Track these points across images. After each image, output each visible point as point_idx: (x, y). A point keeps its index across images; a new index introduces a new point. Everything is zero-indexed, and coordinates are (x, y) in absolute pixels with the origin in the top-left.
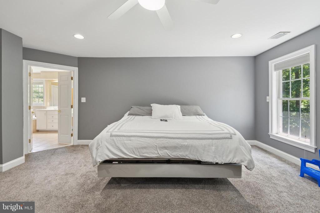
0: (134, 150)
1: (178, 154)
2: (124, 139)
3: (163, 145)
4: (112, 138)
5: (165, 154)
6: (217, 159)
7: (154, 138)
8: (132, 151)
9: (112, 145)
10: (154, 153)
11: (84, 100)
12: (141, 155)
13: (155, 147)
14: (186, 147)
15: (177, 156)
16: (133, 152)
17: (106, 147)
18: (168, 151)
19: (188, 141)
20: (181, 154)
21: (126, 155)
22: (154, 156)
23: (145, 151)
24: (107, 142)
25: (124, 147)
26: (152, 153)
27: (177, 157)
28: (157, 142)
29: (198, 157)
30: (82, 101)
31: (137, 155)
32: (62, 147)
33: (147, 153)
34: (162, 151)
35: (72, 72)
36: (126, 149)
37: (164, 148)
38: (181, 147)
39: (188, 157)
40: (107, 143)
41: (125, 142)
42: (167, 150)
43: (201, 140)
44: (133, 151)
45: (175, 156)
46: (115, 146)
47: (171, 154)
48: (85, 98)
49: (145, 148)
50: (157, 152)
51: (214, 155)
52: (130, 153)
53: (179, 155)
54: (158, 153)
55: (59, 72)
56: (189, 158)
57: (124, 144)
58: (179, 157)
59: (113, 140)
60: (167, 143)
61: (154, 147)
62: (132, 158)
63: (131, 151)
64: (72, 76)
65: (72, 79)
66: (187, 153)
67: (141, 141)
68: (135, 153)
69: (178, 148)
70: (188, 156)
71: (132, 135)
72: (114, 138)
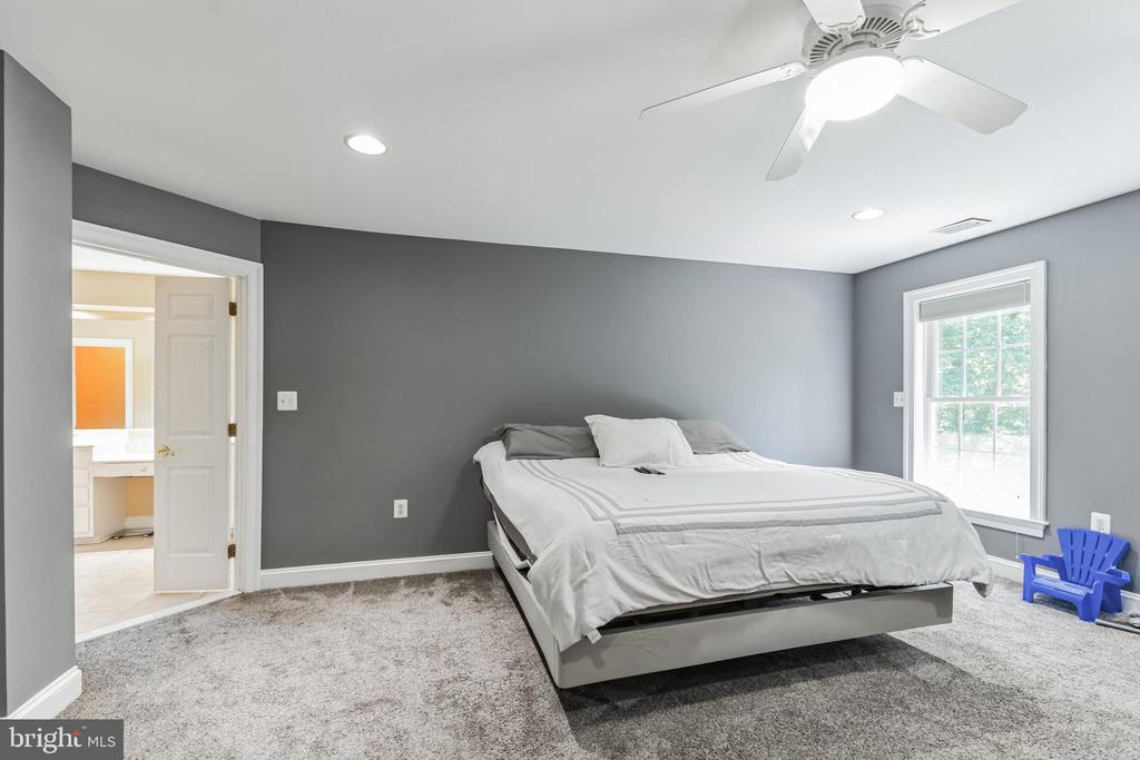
0: (698, 573)
1: (816, 574)
2: (664, 540)
3: (777, 550)
4: (623, 538)
5: (781, 576)
6: (913, 575)
7: (751, 527)
8: (692, 580)
9: (626, 564)
10: (754, 575)
11: (288, 401)
12: (717, 588)
13: (756, 555)
14: (838, 548)
15: (811, 580)
16: (694, 583)
17: (610, 574)
18: (789, 565)
19: (841, 527)
20: (822, 570)
21: (672, 595)
22: (753, 586)
23: (726, 571)
24: (608, 553)
25: (667, 568)
26: (747, 577)
27: (810, 583)
28: (762, 542)
29: (866, 574)
30: (281, 407)
31: (706, 591)
32: (205, 607)
33: (734, 578)
34: (773, 567)
35: (233, 279)
36: (674, 571)
37: (779, 558)
38: (825, 548)
39: (841, 577)
40: (612, 557)
41: (669, 546)
42: (787, 562)
43: (874, 524)
44: (694, 577)
45: (806, 580)
46: (635, 567)
47: (796, 575)
48: (295, 393)
49: (726, 562)
50: (759, 572)
51: (906, 564)
52: (685, 585)
53: (818, 576)
54: (764, 575)
55: (160, 281)
56: (843, 582)
57: (664, 556)
58: (817, 580)
59: (629, 544)
60: (789, 539)
61: (753, 557)
62: (691, 600)
63: (689, 580)
64: (233, 301)
65: (233, 309)
66: (840, 566)
67: (717, 542)
68: (700, 582)
69: (817, 553)
70: (841, 573)
71: (685, 522)
72: (631, 538)
